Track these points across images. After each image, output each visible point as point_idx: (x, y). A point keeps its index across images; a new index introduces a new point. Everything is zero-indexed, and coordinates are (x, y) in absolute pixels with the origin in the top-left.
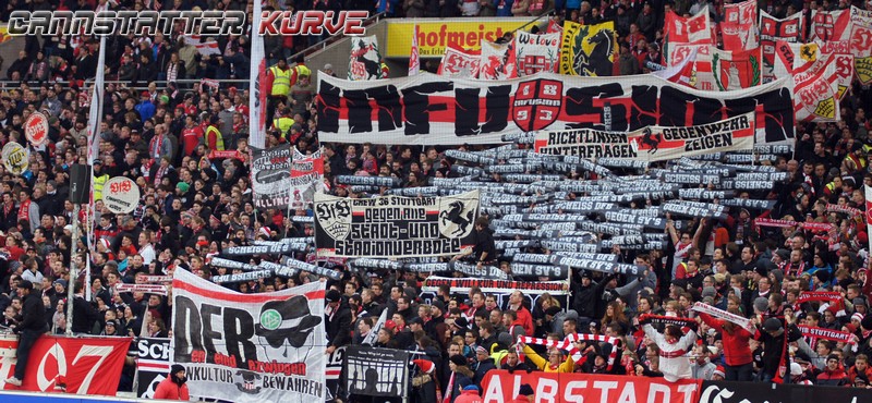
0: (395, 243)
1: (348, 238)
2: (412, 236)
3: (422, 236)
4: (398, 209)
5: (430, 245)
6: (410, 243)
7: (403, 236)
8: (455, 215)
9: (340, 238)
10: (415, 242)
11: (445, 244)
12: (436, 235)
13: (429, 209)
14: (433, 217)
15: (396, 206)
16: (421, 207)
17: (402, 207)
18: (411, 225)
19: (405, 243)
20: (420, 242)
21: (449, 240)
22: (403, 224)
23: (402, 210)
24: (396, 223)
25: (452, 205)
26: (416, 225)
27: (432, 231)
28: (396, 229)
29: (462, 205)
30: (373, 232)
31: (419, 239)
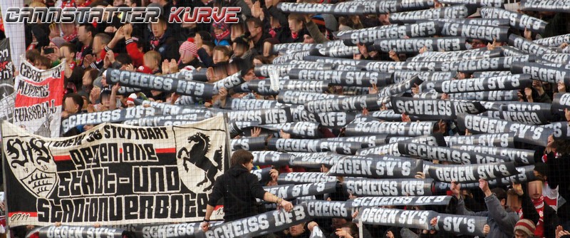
0: (112, 200)
1: (54, 195)
2: (138, 188)
3: (154, 189)
4: (115, 145)
5: (166, 204)
6: (135, 200)
7: (124, 189)
8: (198, 154)
9: (43, 195)
10: (143, 199)
11: (189, 203)
12: (176, 188)
13: (159, 144)
14: (168, 157)
15: (111, 140)
16: (148, 141)
17: (120, 142)
18: (137, 171)
19: (127, 200)
20: (150, 199)
21: (194, 195)
22: (123, 169)
23: (120, 146)
24: (113, 167)
25: (191, 139)
26: (145, 171)
27: (169, 179)
28: (112, 178)
29: (207, 138)
30: (84, 185)
31: (149, 193)
